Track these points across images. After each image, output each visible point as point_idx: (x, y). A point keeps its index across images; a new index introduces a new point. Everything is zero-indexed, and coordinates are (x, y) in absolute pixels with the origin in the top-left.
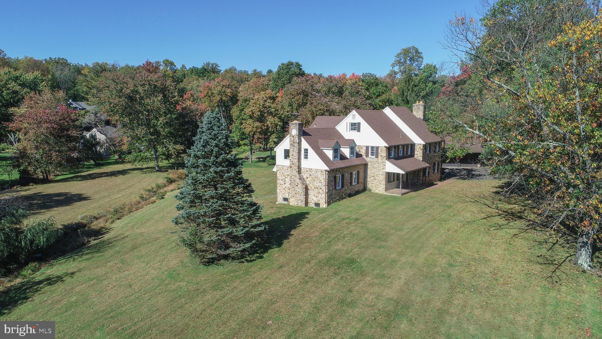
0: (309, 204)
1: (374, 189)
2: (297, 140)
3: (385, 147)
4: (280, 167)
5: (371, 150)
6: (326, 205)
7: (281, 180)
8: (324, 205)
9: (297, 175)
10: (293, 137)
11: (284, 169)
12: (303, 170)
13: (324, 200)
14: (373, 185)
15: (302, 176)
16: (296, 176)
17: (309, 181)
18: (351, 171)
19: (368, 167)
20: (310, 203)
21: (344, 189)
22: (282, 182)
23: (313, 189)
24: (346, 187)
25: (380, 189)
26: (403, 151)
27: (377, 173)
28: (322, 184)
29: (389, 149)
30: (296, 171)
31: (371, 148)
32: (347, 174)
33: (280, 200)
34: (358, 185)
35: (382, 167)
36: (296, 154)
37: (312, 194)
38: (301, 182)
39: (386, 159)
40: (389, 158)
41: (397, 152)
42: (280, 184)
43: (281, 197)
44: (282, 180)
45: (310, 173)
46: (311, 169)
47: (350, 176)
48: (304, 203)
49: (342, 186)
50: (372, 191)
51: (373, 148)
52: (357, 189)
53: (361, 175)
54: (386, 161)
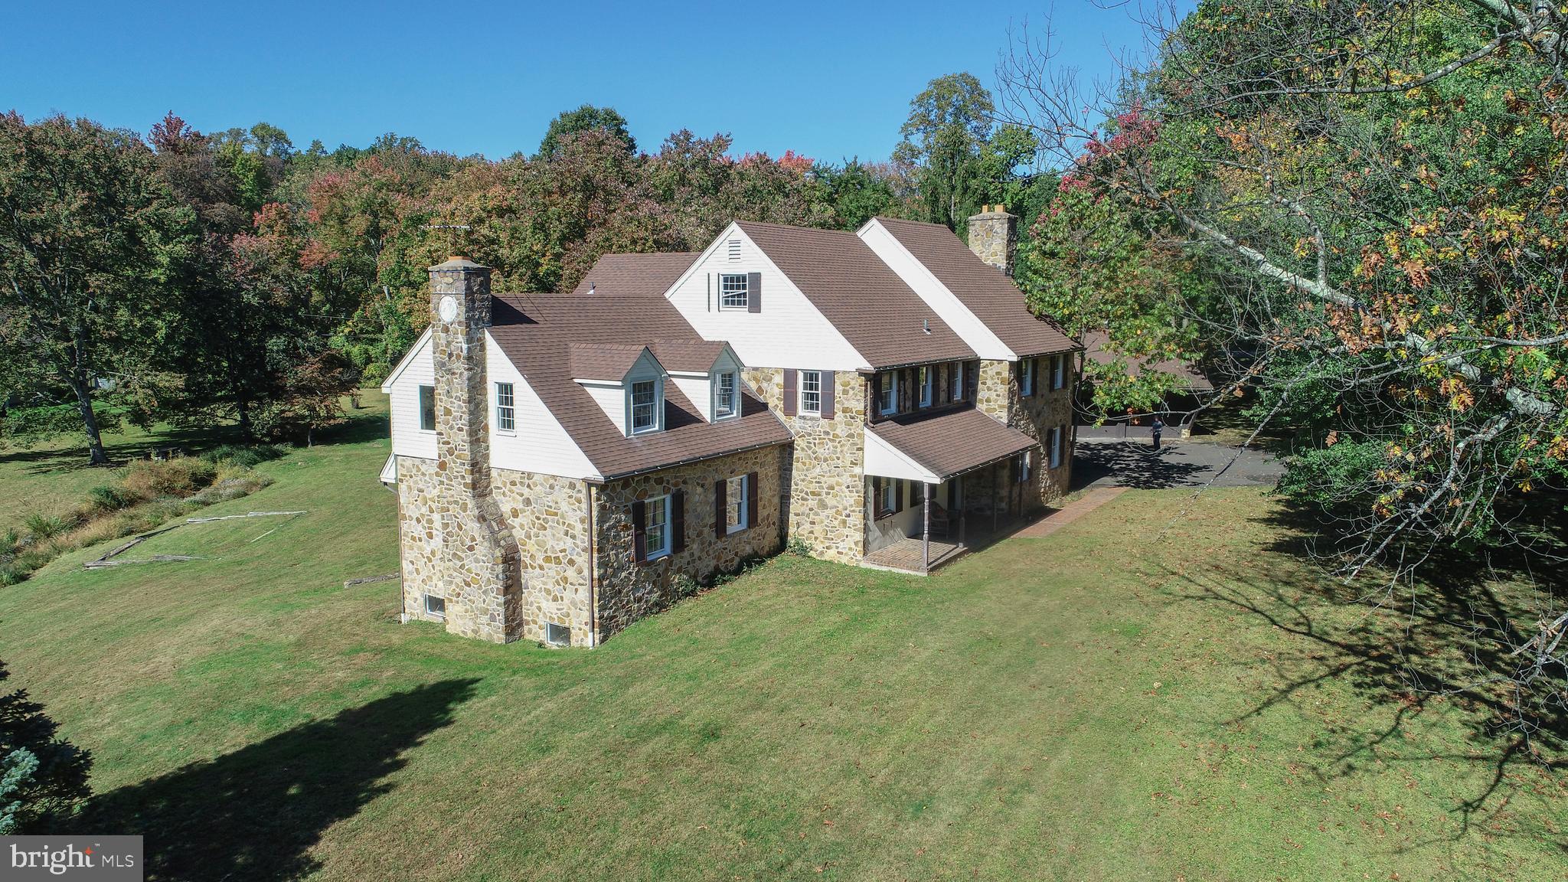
0: (526, 628)
1: (819, 547)
2: (461, 343)
3: (862, 373)
4: (408, 463)
5: (805, 385)
6: (597, 636)
7: (414, 522)
8: (585, 638)
9: (471, 503)
10: (446, 330)
11: (424, 474)
12: (496, 479)
13: (585, 616)
14: (817, 528)
15: (495, 504)
16: (464, 508)
17: (522, 526)
18: (718, 477)
19: (796, 455)
20: (532, 626)
21: (686, 554)
22: (420, 526)
23: (541, 562)
24: (695, 546)
25: (841, 545)
26: (933, 386)
27: (832, 481)
28: (578, 542)
29: (875, 381)
30: (465, 485)
31: (806, 379)
32: (699, 490)
33: (414, 609)
34: (752, 533)
35: (849, 458)
36: (460, 407)
37: (538, 584)
38: (487, 533)
39: (866, 424)
40: (876, 417)
41: (910, 392)
42: (413, 538)
43: (417, 595)
44: (418, 520)
45: (526, 491)
46: (530, 475)
47: (713, 498)
48: (502, 626)
49: (679, 545)
50: (812, 553)
51: (811, 376)
52: (748, 549)
53: (768, 490)
54: (867, 431)
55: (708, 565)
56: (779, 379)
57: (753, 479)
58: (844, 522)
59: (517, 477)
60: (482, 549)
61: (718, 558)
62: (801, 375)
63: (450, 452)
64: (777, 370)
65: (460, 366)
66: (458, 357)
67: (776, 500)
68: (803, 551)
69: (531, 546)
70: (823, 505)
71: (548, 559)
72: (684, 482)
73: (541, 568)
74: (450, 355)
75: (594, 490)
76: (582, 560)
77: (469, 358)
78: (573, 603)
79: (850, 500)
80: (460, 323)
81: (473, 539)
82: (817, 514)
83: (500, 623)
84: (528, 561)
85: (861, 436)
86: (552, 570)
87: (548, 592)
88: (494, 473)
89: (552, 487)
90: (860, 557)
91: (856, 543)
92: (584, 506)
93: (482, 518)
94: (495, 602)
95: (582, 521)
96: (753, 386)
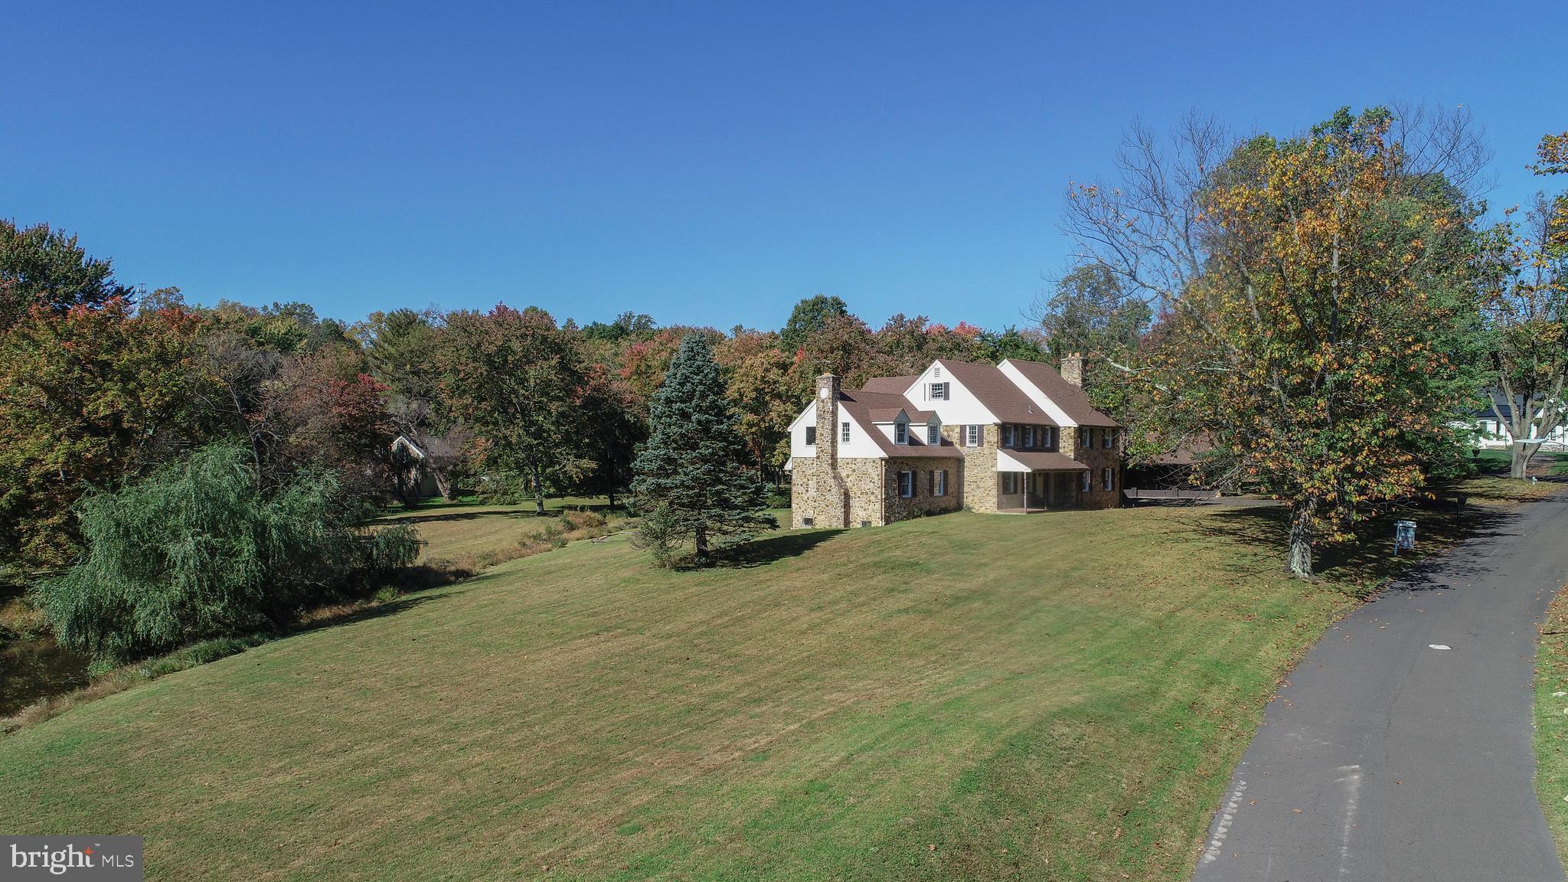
0: (852, 522)
1: (976, 507)
2: (829, 407)
3: (996, 424)
4: (799, 460)
5: (970, 432)
6: (883, 523)
7: (799, 486)
8: (878, 522)
9: (830, 472)
10: (823, 402)
11: (805, 464)
12: (840, 462)
13: (879, 515)
14: (976, 498)
15: (839, 472)
16: (827, 474)
17: (851, 481)
18: (931, 468)
19: (965, 463)
20: (854, 522)
21: (918, 499)
22: (802, 488)
23: (859, 495)
24: (921, 496)
25: (987, 505)
26: (1034, 436)
27: (983, 475)
28: (876, 484)
29: (1004, 428)
30: (828, 465)
31: (970, 429)
32: (923, 471)
33: (797, 526)
34: (945, 498)
35: (990, 464)
36: (828, 434)
37: (857, 505)
38: (837, 484)
39: (998, 448)
40: (1004, 444)
41: (1021, 437)
42: (798, 493)
43: (799, 518)
44: (802, 485)
45: (853, 466)
46: (855, 459)
47: (928, 477)
48: (842, 522)
49: (914, 494)
50: (973, 510)
51: (972, 427)
52: (943, 505)
53: (952, 479)
54: (998, 451)
55: (926, 507)
56: (958, 430)
57: (946, 473)
58: (988, 494)
59: (849, 461)
60: (834, 490)
61: (930, 505)
62: (968, 427)
63: (822, 451)
64: (957, 426)
65: (828, 416)
66: (828, 412)
67: (956, 486)
68: (969, 509)
69: (855, 489)
70: (978, 487)
71: (862, 493)
72: (917, 467)
73: (859, 497)
74: (824, 412)
75: (883, 462)
76: (877, 492)
77: (832, 412)
78: (873, 510)
79: (991, 484)
80: (829, 399)
81: (831, 486)
82: (975, 491)
83: (842, 521)
84: (853, 496)
85: (996, 453)
86: (864, 498)
87: (862, 507)
88: (839, 460)
89: (865, 463)
90: (996, 509)
91: (994, 503)
92: (879, 469)
93: (835, 478)
94: (840, 512)
95: (878, 476)
96: (945, 434)
